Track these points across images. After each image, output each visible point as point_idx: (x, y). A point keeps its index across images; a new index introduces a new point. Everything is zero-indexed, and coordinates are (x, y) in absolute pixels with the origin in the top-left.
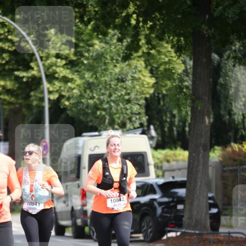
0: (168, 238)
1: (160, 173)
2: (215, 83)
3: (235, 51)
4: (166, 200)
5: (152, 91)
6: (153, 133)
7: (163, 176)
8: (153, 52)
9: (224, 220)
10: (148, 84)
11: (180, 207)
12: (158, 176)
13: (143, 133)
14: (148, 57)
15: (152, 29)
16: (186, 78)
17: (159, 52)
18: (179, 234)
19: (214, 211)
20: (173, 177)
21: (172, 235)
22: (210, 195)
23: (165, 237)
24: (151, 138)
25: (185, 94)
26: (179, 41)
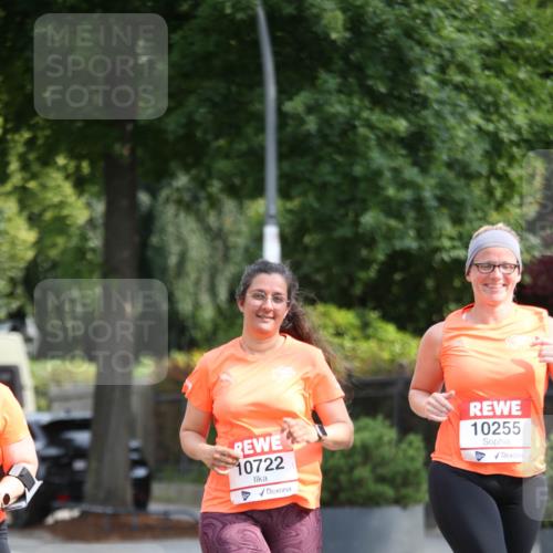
0: (57, 523)
1: (43, 403)
2: (144, 245)
3: (178, 190)
4: (53, 452)
5: (30, 255)
6: (32, 329)
7: (49, 408)
8: (32, 185)
9: (157, 489)
10: (24, 242)
11: (79, 465)
12: (39, 409)
13: (14, 329)
14: (23, 195)
15: (30, 143)
16: (90, 234)
17: (44, 187)
18: (75, 513)
19: (141, 472)
20: (68, 411)
21: (63, 515)
22: (134, 444)
23: (50, 520)
24: (28, 340)
25: (90, 263)
26: (78, 168)
